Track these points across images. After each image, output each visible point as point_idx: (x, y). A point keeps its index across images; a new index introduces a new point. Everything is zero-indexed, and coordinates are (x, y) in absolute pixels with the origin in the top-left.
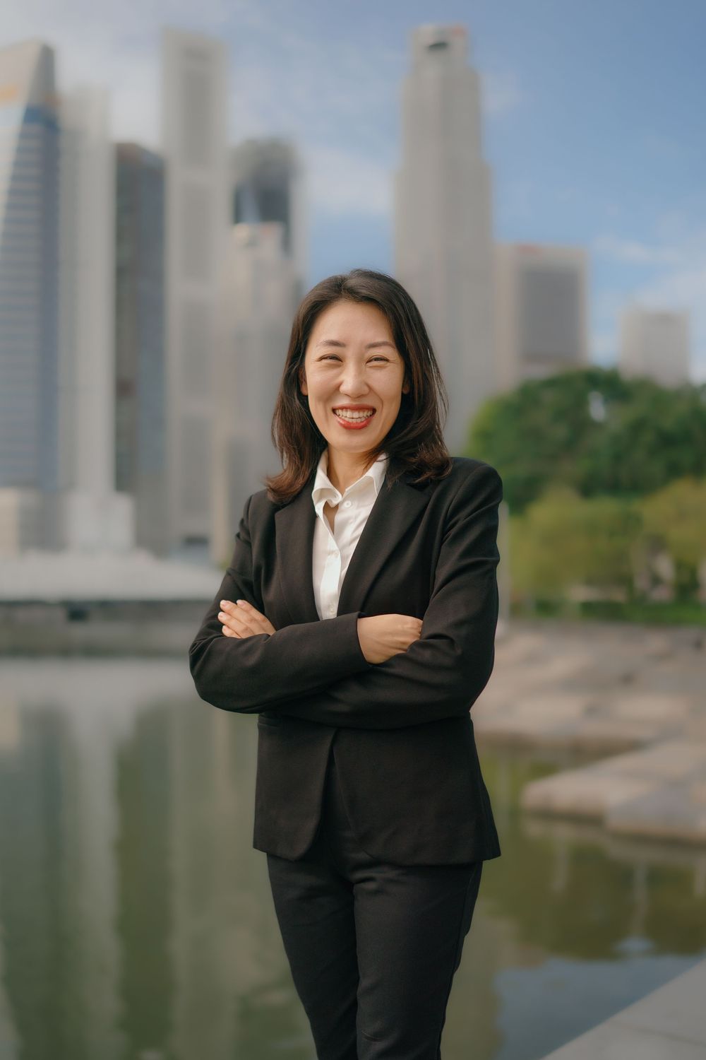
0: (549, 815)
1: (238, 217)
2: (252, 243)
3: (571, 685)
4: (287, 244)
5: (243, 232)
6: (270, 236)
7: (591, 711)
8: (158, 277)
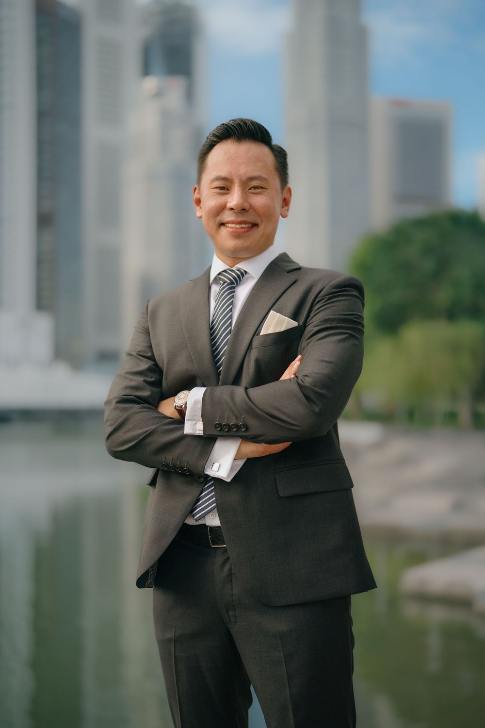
0: (424, 598)
2: (159, 94)
3: (439, 484)
4: (190, 95)
5: (151, 83)
6: (175, 87)
7: (458, 507)
8: (75, 121)
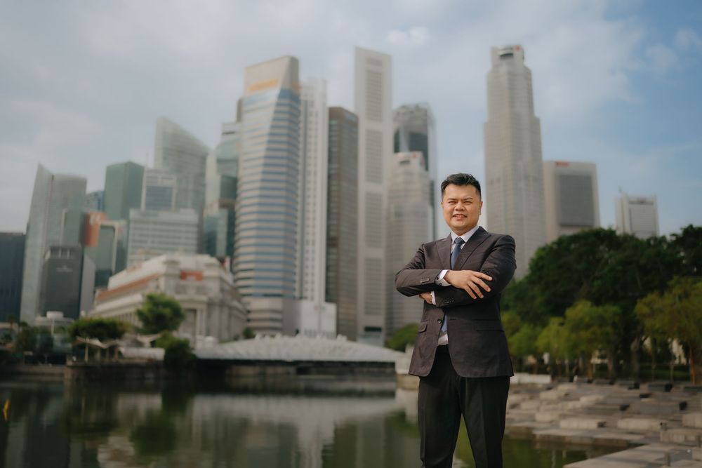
1: (397, 149)
5: (400, 156)
